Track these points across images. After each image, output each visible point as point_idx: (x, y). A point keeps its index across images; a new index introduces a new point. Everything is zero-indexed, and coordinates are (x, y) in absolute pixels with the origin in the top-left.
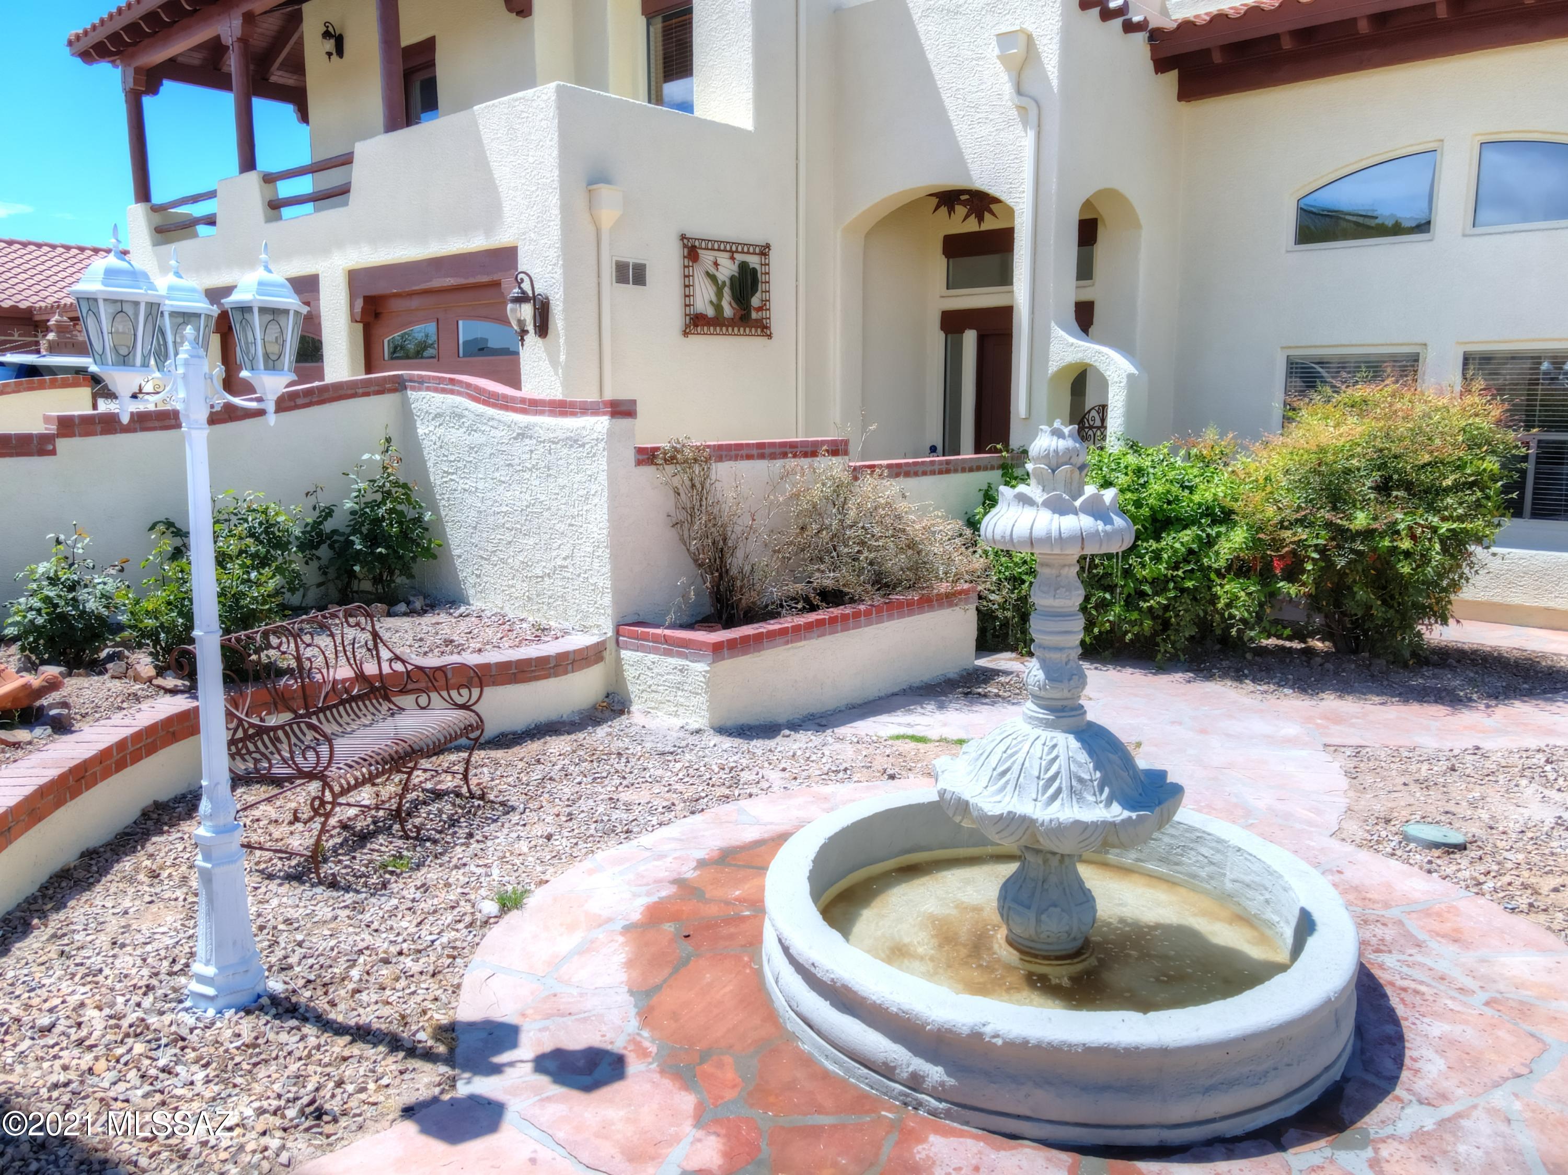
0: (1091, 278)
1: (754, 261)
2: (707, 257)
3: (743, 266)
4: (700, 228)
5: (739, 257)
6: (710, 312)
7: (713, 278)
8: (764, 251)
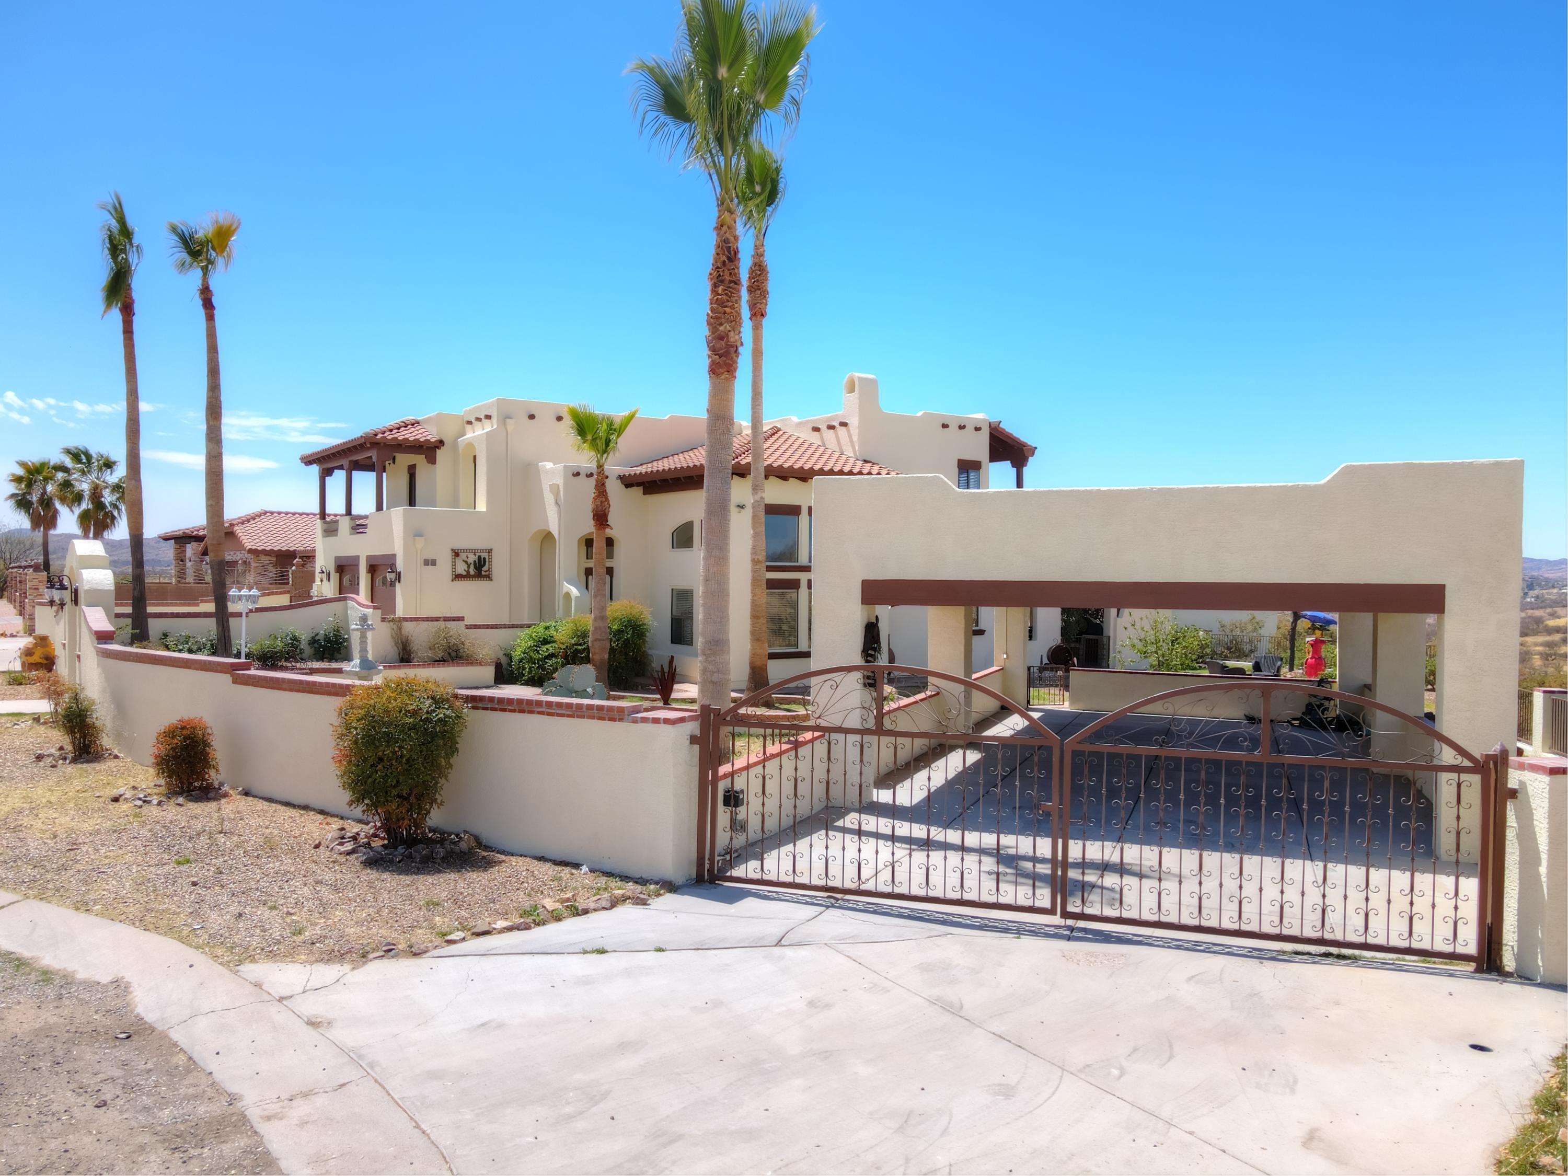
0: (612, 558)
1: (484, 555)
2: (463, 556)
3: (480, 557)
4: (458, 546)
5: (478, 554)
6: (464, 573)
7: (466, 562)
8: (490, 551)
